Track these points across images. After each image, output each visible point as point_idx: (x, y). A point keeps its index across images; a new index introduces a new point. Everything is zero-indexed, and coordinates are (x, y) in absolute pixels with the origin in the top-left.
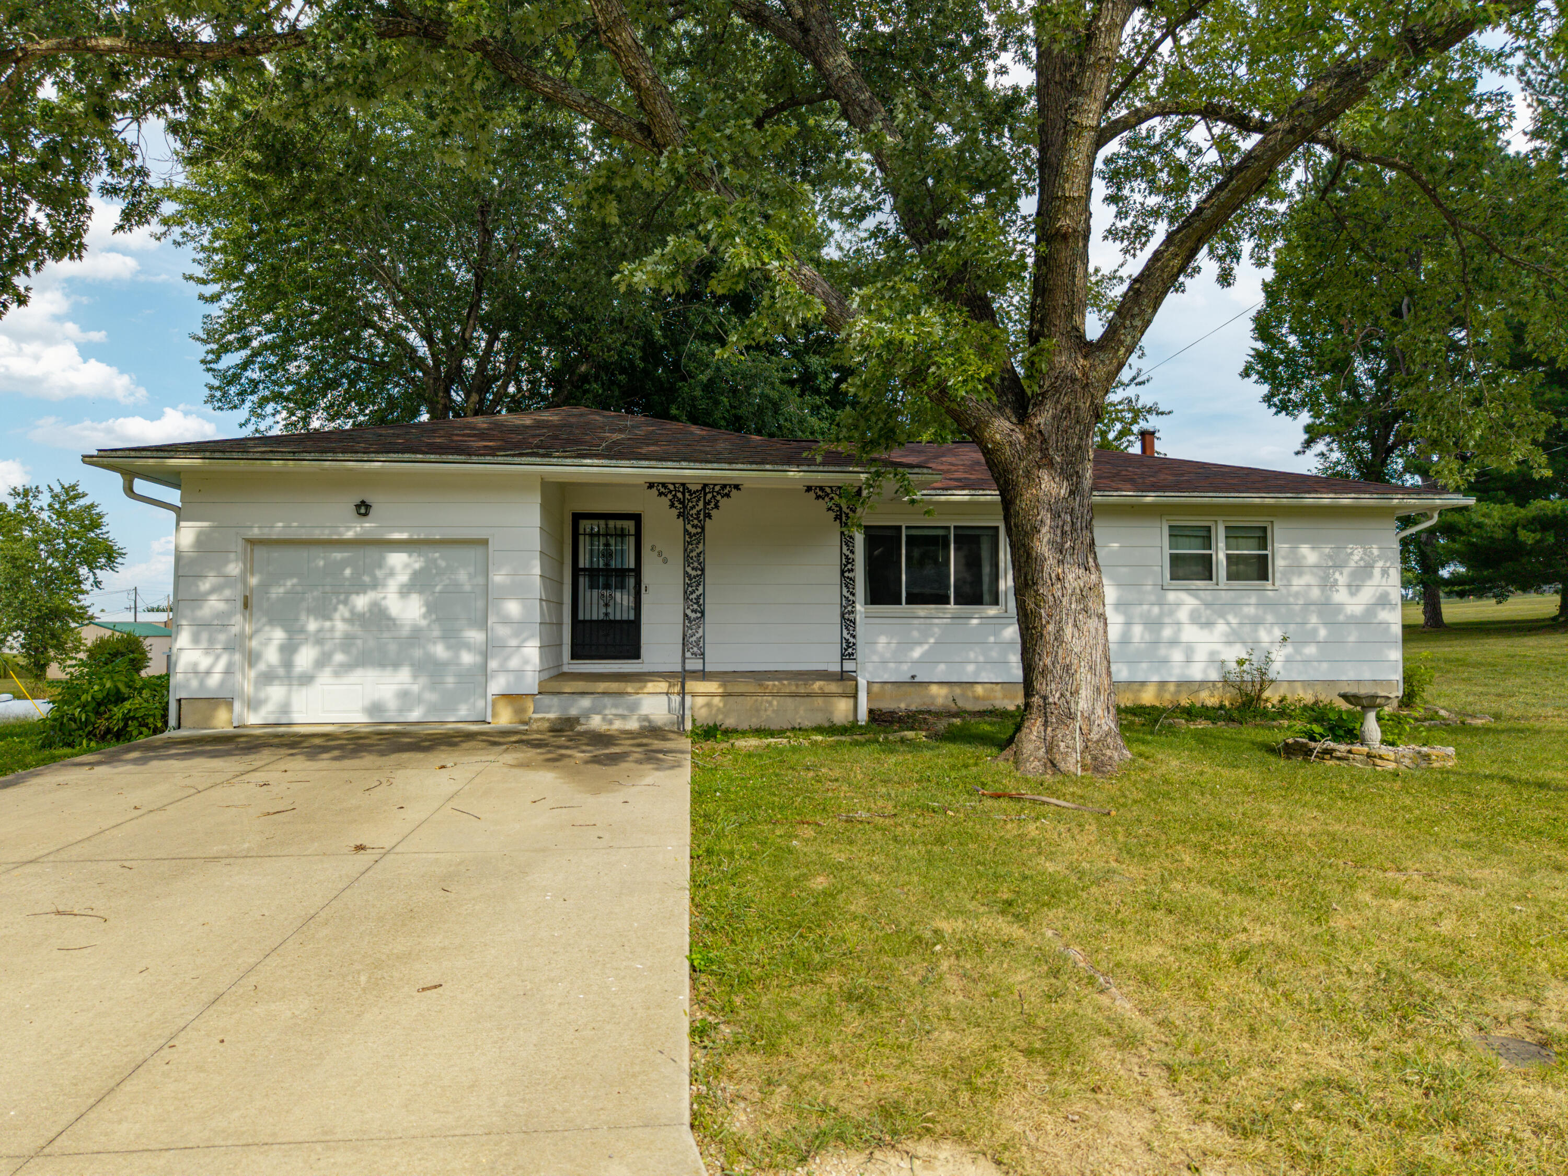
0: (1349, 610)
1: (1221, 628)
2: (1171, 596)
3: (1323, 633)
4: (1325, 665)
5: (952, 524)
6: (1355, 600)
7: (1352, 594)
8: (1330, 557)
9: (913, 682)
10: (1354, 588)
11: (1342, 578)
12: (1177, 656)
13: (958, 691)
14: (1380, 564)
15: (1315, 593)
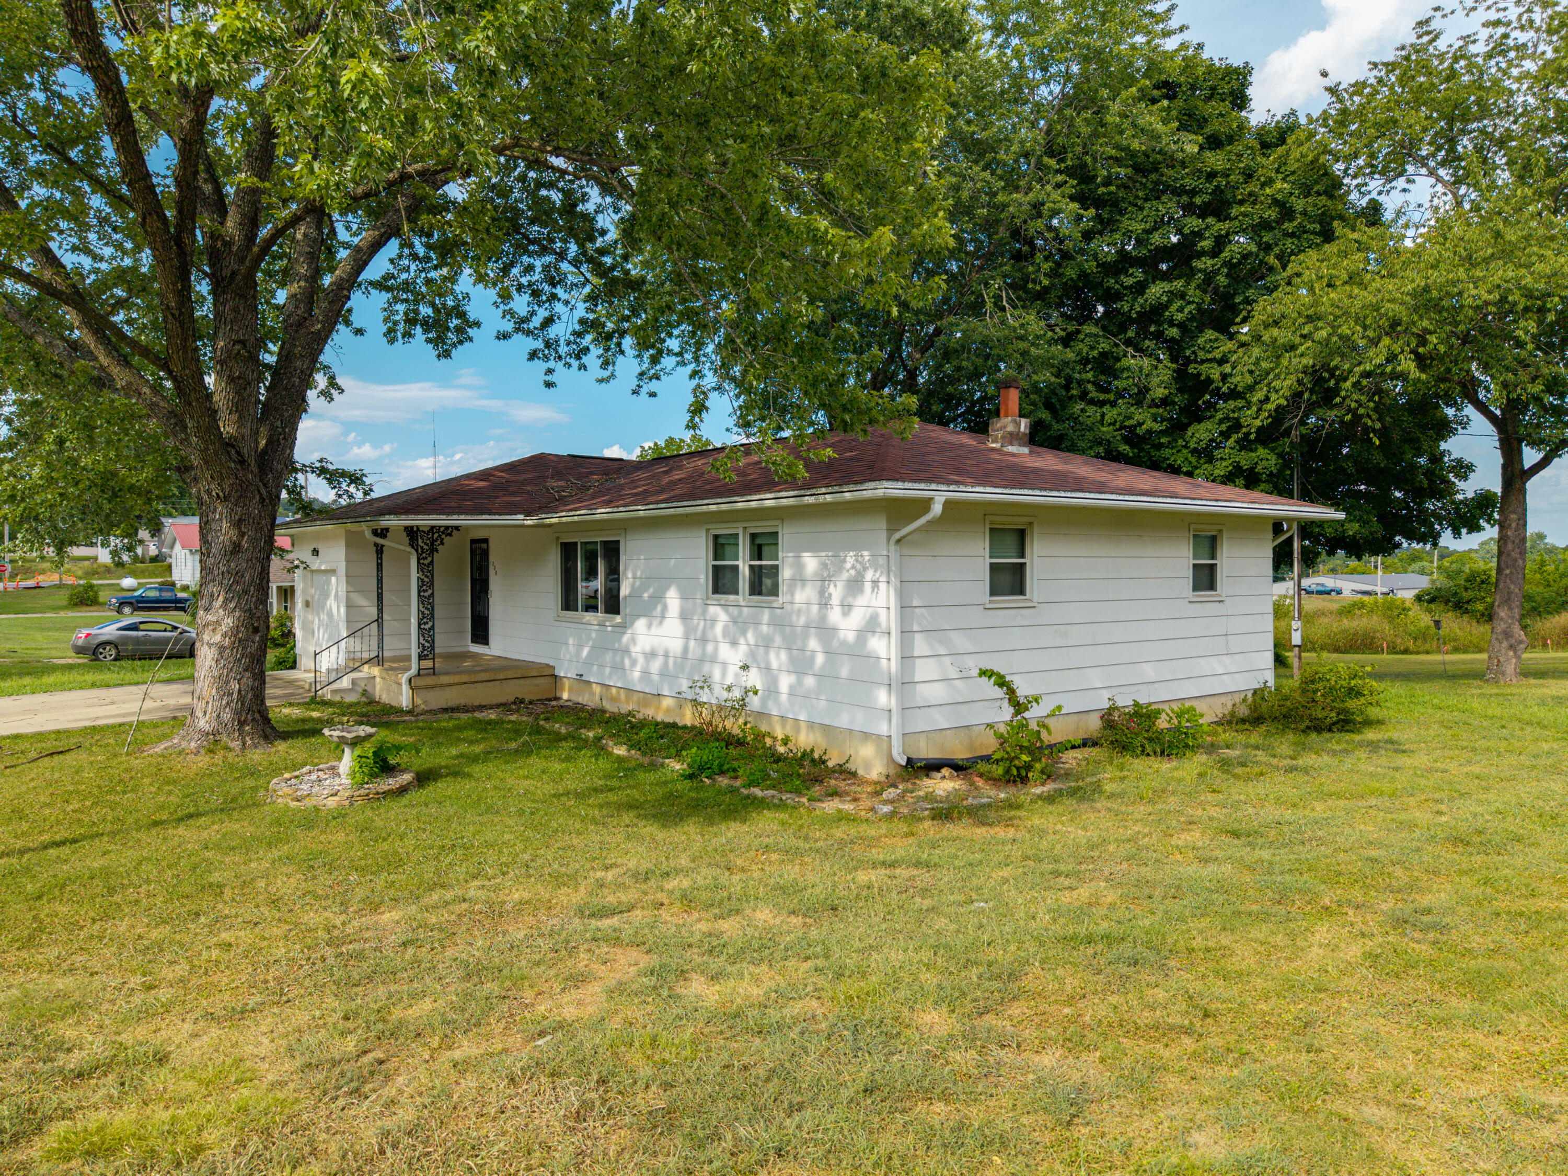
0: (842, 634)
1: (743, 648)
2: (711, 611)
5: (599, 539)
6: (847, 622)
7: (845, 615)
9: (582, 679)
11: (835, 594)
13: (604, 691)
14: (870, 576)
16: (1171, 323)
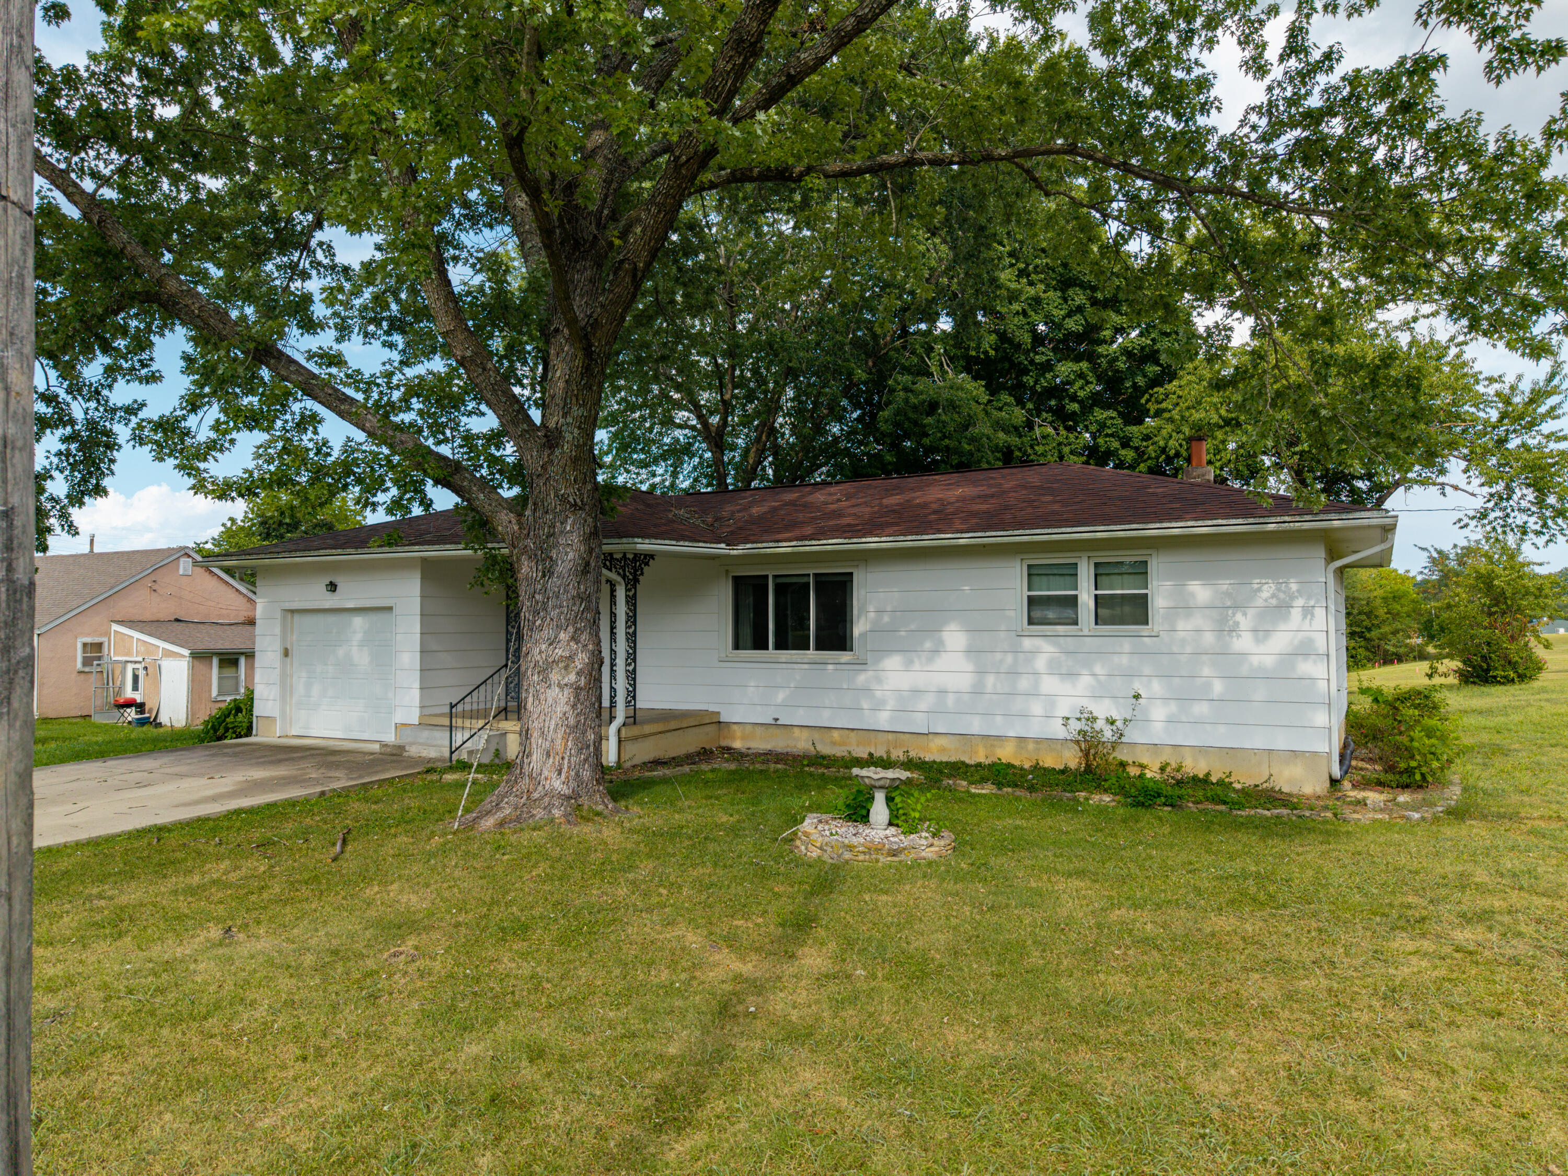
0: (1255, 660)
1: (1086, 680)
2: (1027, 643)
3: (1218, 687)
4: (1222, 729)
5: (811, 572)
6: (1262, 649)
7: (1258, 641)
8: (1228, 594)
9: (776, 724)
10: (1261, 633)
11: (1244, 621)
12: (1037, 708)
13: (816, 735)
14: (1300, 602)
15: (1209, 638)
16: (1074, 398)
